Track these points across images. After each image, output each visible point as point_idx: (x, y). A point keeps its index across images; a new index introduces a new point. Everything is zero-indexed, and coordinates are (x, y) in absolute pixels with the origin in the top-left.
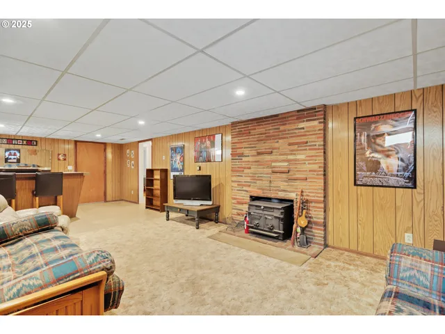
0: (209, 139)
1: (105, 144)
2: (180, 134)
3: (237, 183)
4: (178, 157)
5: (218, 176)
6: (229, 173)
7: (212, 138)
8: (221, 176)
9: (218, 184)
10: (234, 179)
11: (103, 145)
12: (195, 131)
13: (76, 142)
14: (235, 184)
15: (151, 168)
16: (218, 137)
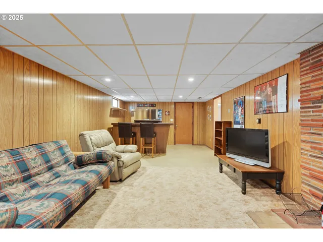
0: (271, 86)
1: (193, 103)
2: (241, 86)
3: (310, 145)
4: (240, 109)
5: (281, 132)
6: (298, 128)
7: (274, 83)
8: (286, 132)
9: (281, 141)
10: (304, 137)
11: (191, 104)
12: (255, 79)
13: (175, 103)
14: (307, 147)
15: (220, 120)
16: (282, 80)
